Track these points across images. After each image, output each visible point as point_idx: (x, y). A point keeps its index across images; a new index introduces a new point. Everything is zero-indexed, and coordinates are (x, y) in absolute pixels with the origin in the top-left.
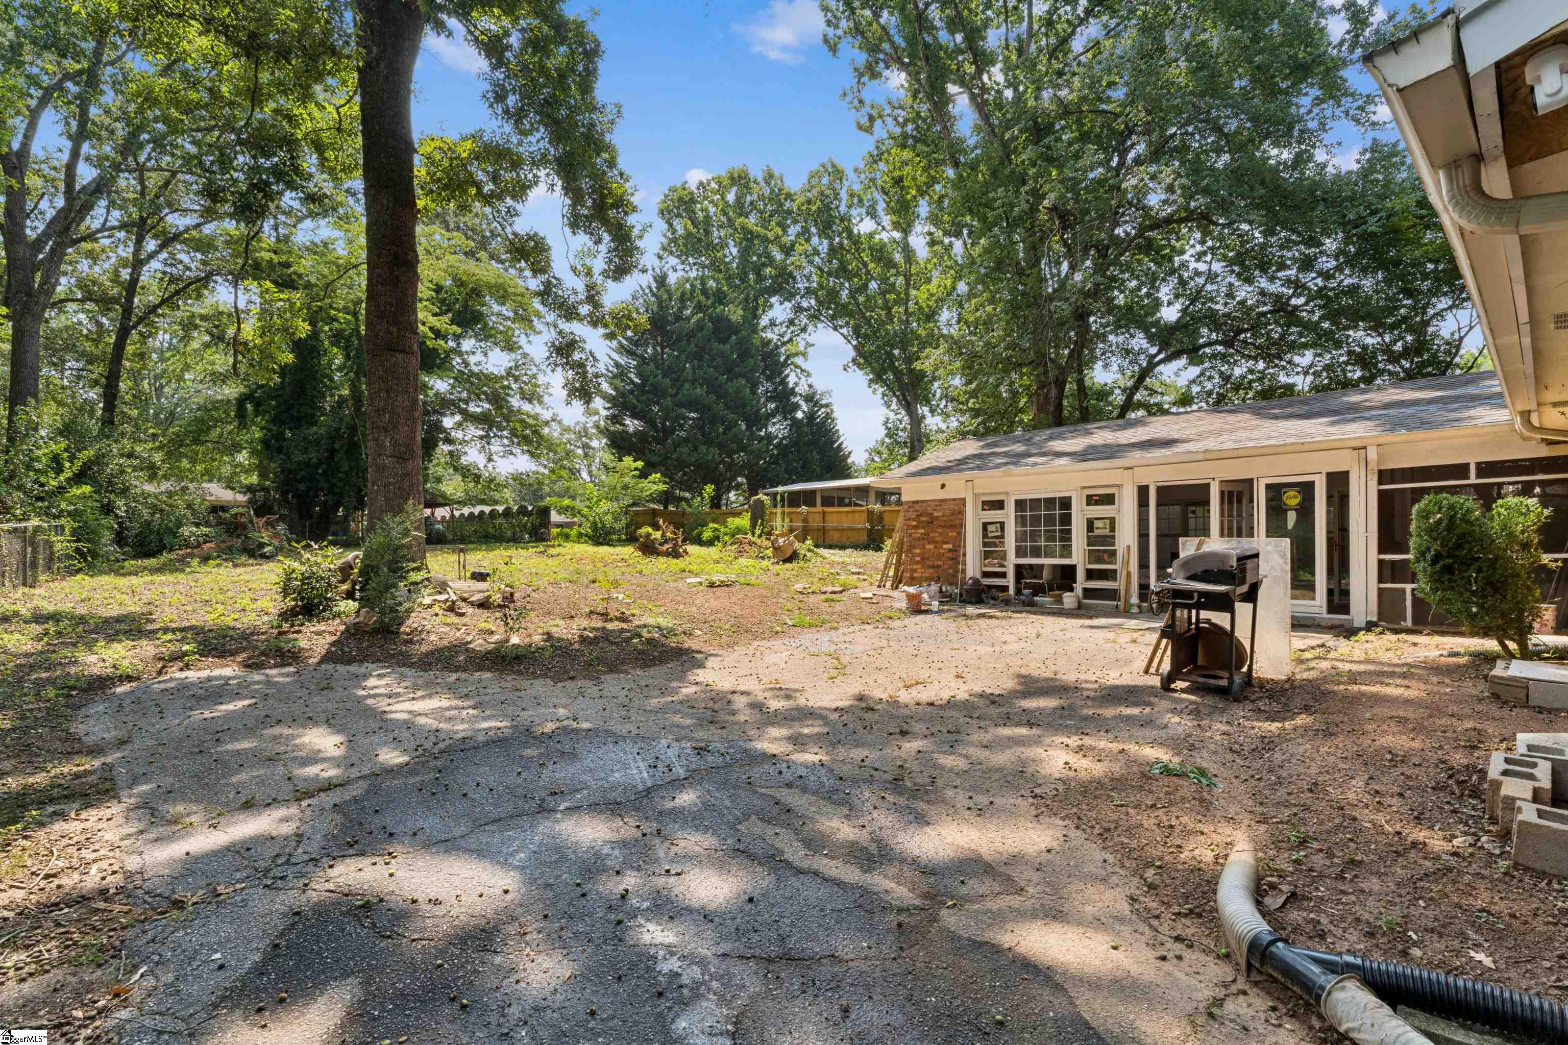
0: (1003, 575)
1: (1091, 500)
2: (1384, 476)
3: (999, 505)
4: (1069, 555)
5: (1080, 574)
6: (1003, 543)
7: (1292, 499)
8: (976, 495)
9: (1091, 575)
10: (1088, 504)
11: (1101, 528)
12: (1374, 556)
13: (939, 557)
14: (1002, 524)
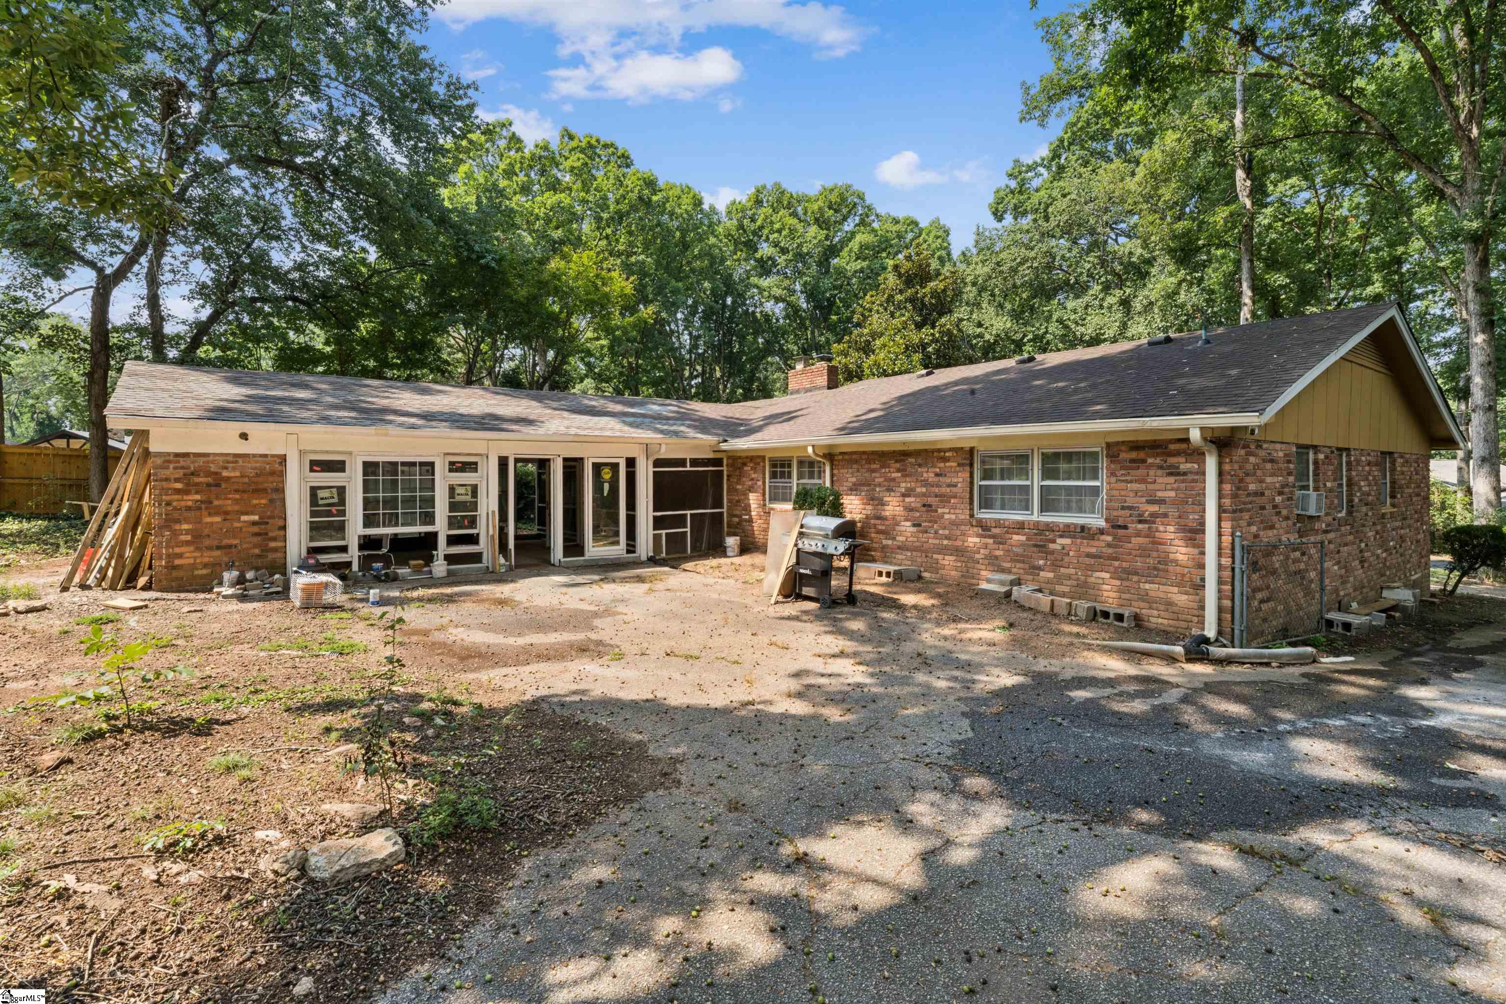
0: (344, 549)
1: (456, 467)
2: (658, 463)
3: (338, 466)
4: (432, 522)
5: (442, 541)
6: (343, 513)
7: (607, 474)
8: (302, 453)
9: (452, 540)
10: (451, 471)
11: (463, 496)
12: (651, 514)
13: (235, 533)
14: (341, 490)
